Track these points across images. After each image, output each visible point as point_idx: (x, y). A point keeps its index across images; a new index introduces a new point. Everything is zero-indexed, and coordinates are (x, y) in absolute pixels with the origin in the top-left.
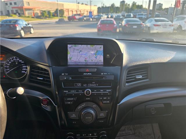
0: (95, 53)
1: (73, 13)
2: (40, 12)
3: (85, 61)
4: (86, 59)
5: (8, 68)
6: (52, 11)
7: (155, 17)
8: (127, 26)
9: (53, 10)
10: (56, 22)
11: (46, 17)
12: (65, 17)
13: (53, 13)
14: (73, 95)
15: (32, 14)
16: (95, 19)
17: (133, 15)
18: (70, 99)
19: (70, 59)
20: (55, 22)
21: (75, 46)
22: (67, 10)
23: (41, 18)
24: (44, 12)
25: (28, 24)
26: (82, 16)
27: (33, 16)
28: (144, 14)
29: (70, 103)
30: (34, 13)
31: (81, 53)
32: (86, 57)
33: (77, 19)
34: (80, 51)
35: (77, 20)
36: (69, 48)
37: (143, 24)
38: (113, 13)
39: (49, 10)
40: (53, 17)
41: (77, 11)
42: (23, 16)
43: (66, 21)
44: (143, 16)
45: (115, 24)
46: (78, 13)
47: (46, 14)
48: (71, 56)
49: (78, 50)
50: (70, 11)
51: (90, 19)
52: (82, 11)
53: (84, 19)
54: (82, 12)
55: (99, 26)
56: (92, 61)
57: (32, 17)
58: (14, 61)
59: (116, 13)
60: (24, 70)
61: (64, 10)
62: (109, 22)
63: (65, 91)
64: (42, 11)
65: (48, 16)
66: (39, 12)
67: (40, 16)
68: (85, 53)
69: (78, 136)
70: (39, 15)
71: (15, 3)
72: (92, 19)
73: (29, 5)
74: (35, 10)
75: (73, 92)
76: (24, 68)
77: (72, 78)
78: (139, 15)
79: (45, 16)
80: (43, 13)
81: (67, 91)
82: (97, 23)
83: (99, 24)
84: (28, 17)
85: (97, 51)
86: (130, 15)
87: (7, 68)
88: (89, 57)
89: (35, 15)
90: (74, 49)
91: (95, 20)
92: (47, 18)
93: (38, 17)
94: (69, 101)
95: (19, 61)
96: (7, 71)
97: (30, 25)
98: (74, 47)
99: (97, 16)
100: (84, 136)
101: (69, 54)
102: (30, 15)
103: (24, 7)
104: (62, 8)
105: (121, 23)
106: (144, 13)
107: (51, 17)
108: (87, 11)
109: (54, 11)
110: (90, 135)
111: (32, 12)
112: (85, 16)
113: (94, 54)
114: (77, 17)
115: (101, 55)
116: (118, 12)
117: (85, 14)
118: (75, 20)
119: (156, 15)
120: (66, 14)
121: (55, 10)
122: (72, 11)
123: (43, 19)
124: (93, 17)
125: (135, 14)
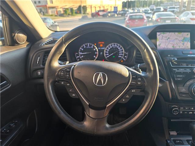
0: (183, 40)
1: (96, 9)
2: (63, 10)
3: (173, 48)
4: (174, 45)
5: (108, 53)
6: (74, 8)
7: (191, 10)
8: (159, 20)
9: (76, 7)
10: (80, 19)
11: (69, 14)
12: (88, 14)
13: (76, 10)
14: (182, 73)
15: (55, 12)
16: (120, 14)
17: (163, 8)
18: (179, 76)
19: (159, 45)
20: (78, 19)
21: (164, 34)
22: (90, 7)
23: (64, 16)
24: (67, 10)
25: (55, 22)
26: (106, 12)
27: (56, 14)
28: (176, 7)
29: (179, 79)
30: (57, 11)
31: (169, 40)
32: (174, 44)
33: (101, 15)
34: (169, 38)
35: (101, 17)
36: (158, 35)
37: (178, 18)
38: (140, 7)
39: (72, 7)
40: (76, 14)
41: (100, 7)
42: (47, 14)
43: (89, 18)
44: (175, 9)
45: (145, 19)
46: (102, 9)
47: (69, 12)
48: (160, 43)
49: (166, 37)
50: (93, 7)
51: (114, 15)
52: (105, 6)
53: (108, 15)
54: (106, 8)
55: (128, 22)
56: (180, 47)
57: (56, 16)
58: (113, 47)
59: (143, 7)
60: (120, 55)
61: (87, 6)
62: (138, 17)
63: (174, 70)
64: (65, 8)
65: (70, 13)
66: (61, 10)
67: (63, 14)
68: (172, 40)
69: (181, 109)
70: (62, 12)
71: (39, 2)
72: (117, 14)
73: (52, 3)
74: (58, 8)
75: (181, 70)
76: (121, 53)
77: (177, 59)
78: (170, 8)
79: (67, 14)
80: (65, 11)
81: (176, 70)
82: (125, 19)
83: (127, 20)
84: (52, 15)
85: (184, 38)
86: (160, 9)
87: (106, 53)
88: (177, 43)
89: (59, 14)
90: (163, 36)
91: (120, 16)
92: (70, 16)
93: (61, 15)
94: (179, 78)
95: (116, 47)
96: (107, 56)
97: (56, 24)
98: (162, 34)
99: (121, 11)
100: (187, 109)
101: (158, 40)
102: (53, 14)
103: (48, 6)
104: (85, 5)
105: (152, 18)
106: (176, 5)
107: (74, 14)
108: (111, 7)
109: (76, 9)
110: (193, 108)
111: (56, 10)
112: (109, 12)
113: (181, 41)
114: (101, 13)
115: (188, 41)
116: (145, 6)
117: (109, 10)
118: (99, 17)
119: (192, 7)
120: (89, 11)
121: (78, 7)
122: (95, 7)
123: (65, 16)
124: (118, 13)
125: (165, 8)
